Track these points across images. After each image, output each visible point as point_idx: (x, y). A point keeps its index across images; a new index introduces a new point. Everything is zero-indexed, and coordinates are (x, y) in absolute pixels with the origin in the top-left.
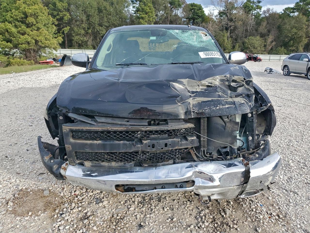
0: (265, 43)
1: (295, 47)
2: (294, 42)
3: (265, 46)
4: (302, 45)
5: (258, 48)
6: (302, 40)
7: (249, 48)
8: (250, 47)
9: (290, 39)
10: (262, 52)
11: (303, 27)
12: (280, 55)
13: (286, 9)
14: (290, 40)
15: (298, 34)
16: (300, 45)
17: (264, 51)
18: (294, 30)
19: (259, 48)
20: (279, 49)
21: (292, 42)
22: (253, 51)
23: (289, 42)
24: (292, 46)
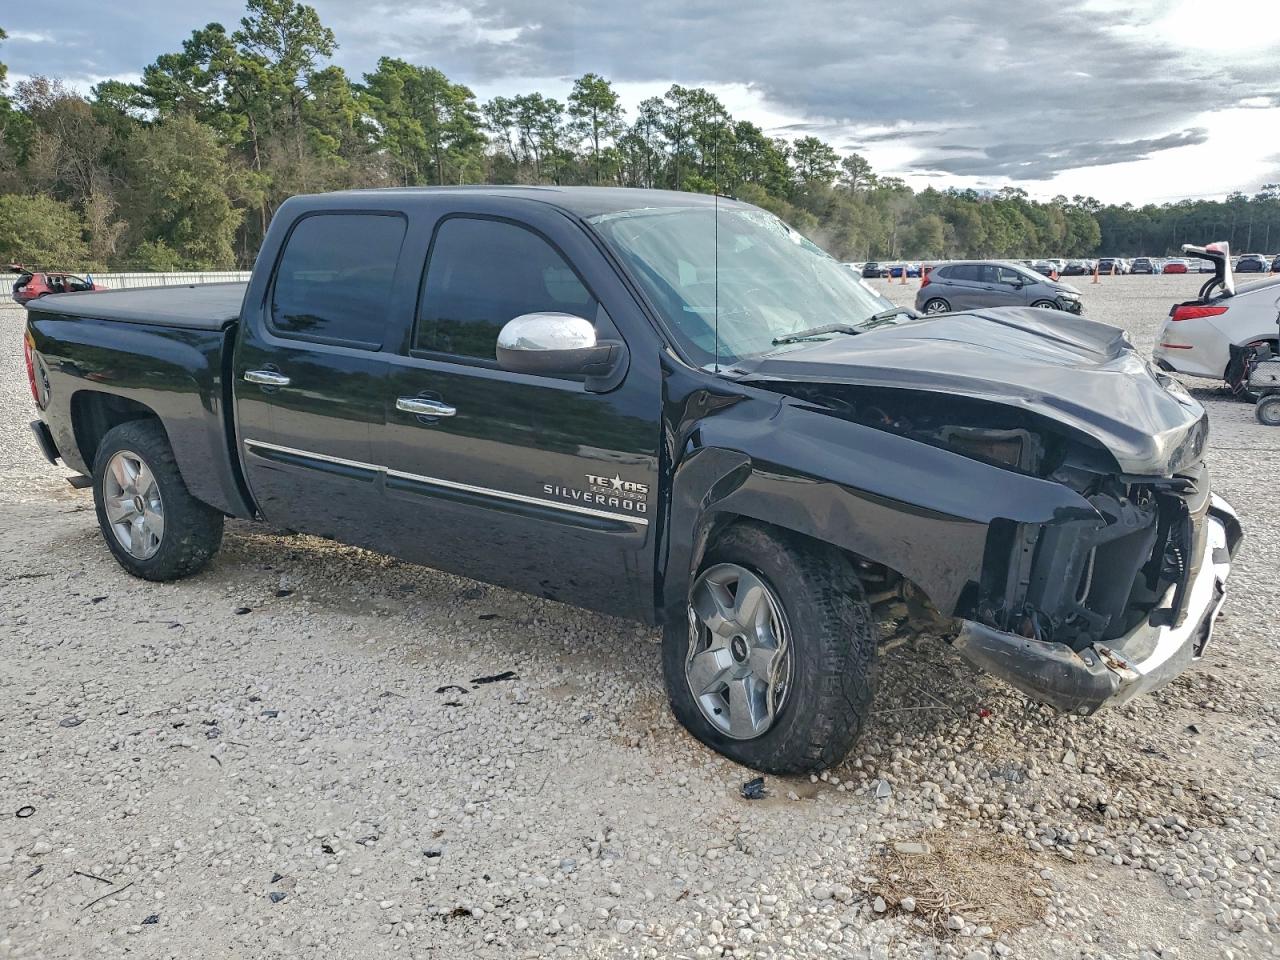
0: (86, 226)
1: (204, 241)
2: (195, 224)
3: (86, 237)
4: (227, 235)
5: (60, 246)
6: (225, 217)
7: (19, 247)
8: (19, 241)
9: (176, 210)
10: (84, 263)
11: (214, 167)
12: (161, 274)
13: (102, 86)
14: (180, 216)
15: (205, 193)
16: (221, 232)
17: (91, 258)
18: (186, 179)
19: (64, 248)
20: (145, 248)
21: (187, 221)
22: (40, 258)
23: (174, 222)
24: (193, 237)
